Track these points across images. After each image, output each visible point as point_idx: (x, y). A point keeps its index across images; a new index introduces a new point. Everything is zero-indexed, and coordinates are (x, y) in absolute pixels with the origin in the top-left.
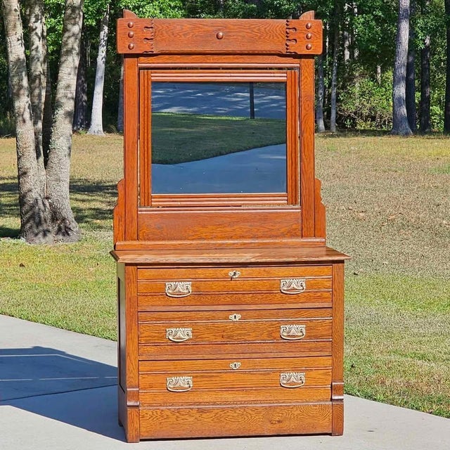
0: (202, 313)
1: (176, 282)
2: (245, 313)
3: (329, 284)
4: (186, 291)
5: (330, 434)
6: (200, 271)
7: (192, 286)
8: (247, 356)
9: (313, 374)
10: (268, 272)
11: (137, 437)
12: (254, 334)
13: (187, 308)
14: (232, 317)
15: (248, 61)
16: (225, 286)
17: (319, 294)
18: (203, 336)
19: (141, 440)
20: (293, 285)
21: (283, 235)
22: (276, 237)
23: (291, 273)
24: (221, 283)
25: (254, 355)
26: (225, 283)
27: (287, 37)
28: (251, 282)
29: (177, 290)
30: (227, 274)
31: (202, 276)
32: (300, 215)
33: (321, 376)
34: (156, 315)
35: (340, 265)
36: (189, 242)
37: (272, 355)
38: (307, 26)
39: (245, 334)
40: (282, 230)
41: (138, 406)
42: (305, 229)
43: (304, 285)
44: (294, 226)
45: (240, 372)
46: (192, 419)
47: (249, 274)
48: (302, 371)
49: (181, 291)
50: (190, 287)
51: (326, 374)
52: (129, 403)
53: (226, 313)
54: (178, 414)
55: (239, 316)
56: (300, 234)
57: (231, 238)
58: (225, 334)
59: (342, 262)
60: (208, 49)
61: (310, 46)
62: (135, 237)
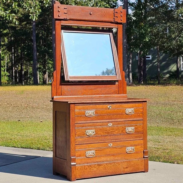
0: (98, 123)
1: (89, 110)
5: (144, 172)
8: (114, 141)
9: (138, 147)
11: (75, 178)
12: (116, 131)
13: (93, 121)
14: (109, 124)
16: (106, 112)
17: (138, 115)
18: (99, 133)
19: (77, 180)
20: (130, 111)
21: (113, 93)
22: (110, 94)
23: (129, 106)
25: (117, 140)
26: (106, 110)
27: (114, 15)
30: (107, 107)
31: (98, 108)
34: (82, 125)
35: (145, 103)
37: (123, 140)
38: (121, 12)
39: (113, 132)
40: (112, 91)
41: (75, 165)
42: (120, 91)
43: (134, 111)
45: (112, 148)
46: (95, 169)
48: (134, 146)
49: (91, 114)
50: (94, 113)
51: (141, 147)
52: (72, 164)
53: (107, 123)
54: (90, 167)
55: (111, 124)
56: (118, 93)
58: (106, 132)
59: (146, 101)
60: (87, 19)
61: (122, 19)
62: (60, 94)
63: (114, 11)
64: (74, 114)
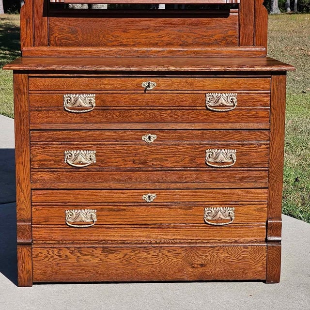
0: (107, 133)
1: (76, 94)
2: (161, 134)
3: (267, 100)
4: (89, 105)
5: (264, 282)
6: (106, 81)
7: (96, 98)
8: (164, 186)
9: (245, 209)
10: (191, 84)
11: (29, 280)
12: (172, 159)
13: (91, 126)
14: (145, 138)
16: (137, 100)
17: (253, 113)
18: (109, 160)
19: (34, 284)
20: (222, 101)
23: (219, 85)
24: (132, 96)
25: (173, 186)
26: (136, 96)
28: (169, 96)
29: (77, 104)
30: (140, 85)
31: (109, 87)
32: (238, 18)
33: (254, 213)
34: (52, 134)
36: (107, 49)
37: (195, 185)
39: (161, 160)
40: (216, 37)
41: (29, 244)
42: (242, 36)
43: (235, 100)
44: (230, 32)
45: (155, 205)
46: (96, 261)
47: (167, 86)
48: (231, 205)
49: (83, 104)
50: (93, 100)
51: (258, 210)
52: (18, 241)
53: (138, 133)
54: (79, 254)
55: (154, 137)
56: (237, 42)
57: (156, 45)
58: (136, 158)
59: (284, 73)
62: (46, 41)
64: (27, 103)
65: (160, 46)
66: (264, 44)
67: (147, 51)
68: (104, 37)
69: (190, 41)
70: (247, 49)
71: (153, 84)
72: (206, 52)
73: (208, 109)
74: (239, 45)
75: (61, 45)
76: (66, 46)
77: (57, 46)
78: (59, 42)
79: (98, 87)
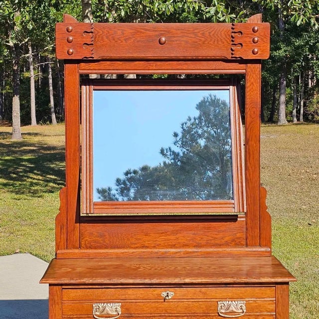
1: (104, 303)
3: (273, 307)
4: (115, 313)
6: (130, 291)
7: (122, 307)
10: (205, 293)
15: (192, 67)
16: (157, 308)
17: (261, 318)
20: (233, 308)
21: (227, 244)
22: (220, 245)
23: (230, 294)
24: (153, 305)
26: (157, 304)
27: (233, 41)
28: (186, 304)
29: (105, 312)
30: (159, 295)
31: (133, 297)
32: (245, 223)
35: (285, 286)
36: (131, 251)
38: (254, 30)
40: (226, 239)
42: (250, 238)
43: (244, 308)
44: (238, 235)
47: (184, 295)
49: (110, 313)
50: (119, 309)
56: (245, 243)
57: (174, 246)
59: (287, 283)
60: (149, 55)
61: (256, 50)
62: (77, 245)
63: (232, 29)
64: (60, 312)
65: (177, 248)
66: (268, 243)
67: (166, 253)
68: (128, 239)
69: (203, 242)
70: (254, 249)
71: (172, 293)
72: (218, 253)
73: (220, 316)
74: (247, 245)
75: (91, 248)
76: (95, 248)
77: (87, 248)
78: (89, 245)
79: (123, 297)
